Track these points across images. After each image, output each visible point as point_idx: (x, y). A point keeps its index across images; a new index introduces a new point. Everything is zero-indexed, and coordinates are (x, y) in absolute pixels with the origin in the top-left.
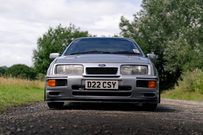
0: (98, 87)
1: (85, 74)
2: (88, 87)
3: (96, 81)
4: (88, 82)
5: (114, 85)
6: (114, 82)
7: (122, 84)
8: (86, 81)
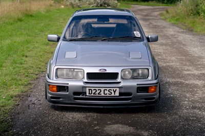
0: (98, 94)
1: (86, 80)
2: (89, 94)
3: (97, 89)
4: (89, 90)
5: (115, 92)
6: (115, 89)
7: (123, 91)
8: (87, 89)
